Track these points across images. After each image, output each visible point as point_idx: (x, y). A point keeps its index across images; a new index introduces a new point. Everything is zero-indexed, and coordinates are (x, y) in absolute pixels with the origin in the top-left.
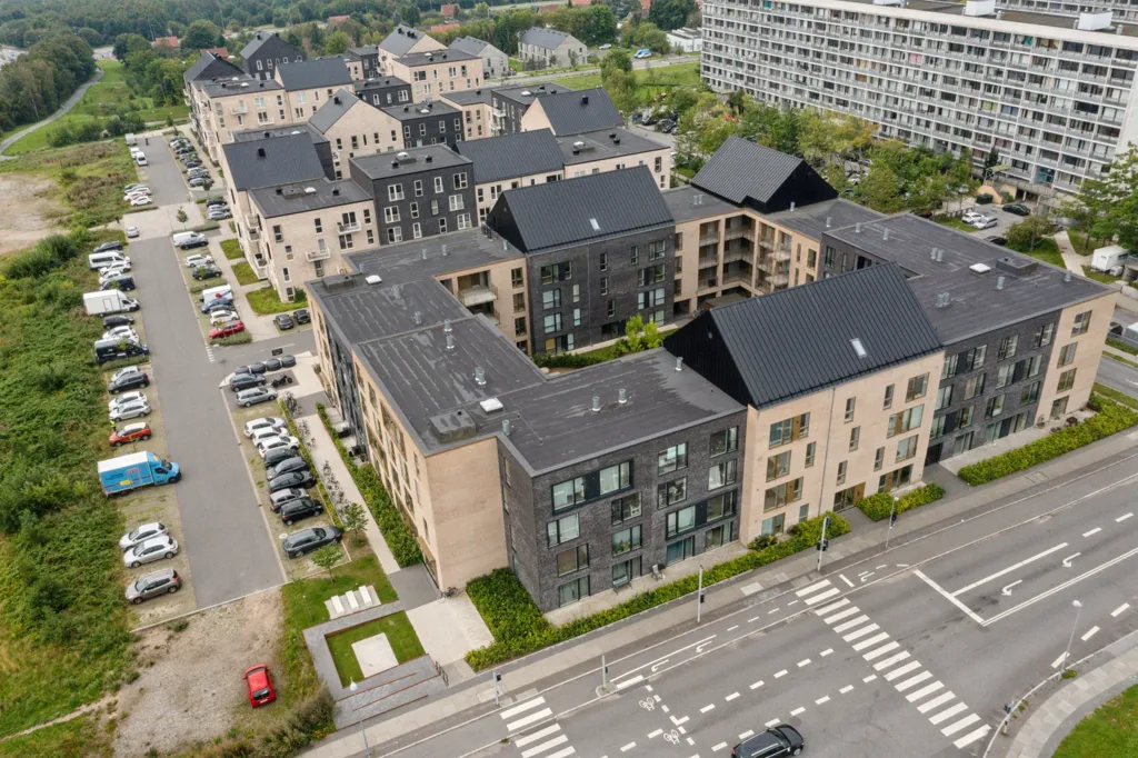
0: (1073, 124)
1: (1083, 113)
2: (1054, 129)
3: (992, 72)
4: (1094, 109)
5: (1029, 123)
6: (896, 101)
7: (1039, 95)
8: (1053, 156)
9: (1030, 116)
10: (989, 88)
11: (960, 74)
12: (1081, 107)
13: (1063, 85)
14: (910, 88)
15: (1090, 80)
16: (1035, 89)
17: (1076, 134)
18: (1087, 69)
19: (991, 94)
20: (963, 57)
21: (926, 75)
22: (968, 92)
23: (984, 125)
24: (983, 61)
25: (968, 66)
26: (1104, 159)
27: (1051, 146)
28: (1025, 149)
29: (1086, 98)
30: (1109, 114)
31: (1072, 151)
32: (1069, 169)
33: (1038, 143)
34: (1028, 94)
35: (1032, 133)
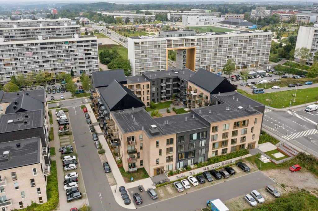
0: (86, 58)
1: (87, 56)
2: (81, 61)
3: (57, 52)
4: (90, 54)
5: (73, 61)
6: (25, 67)
7: (74, 54)
8: (84, 67)
9: (73, 60)
10: (58, 56)
11: (47, 55)
12: (86, 54)
13: (80, 51)
14: (29, 63)
15: (86, 48)
16: (72, 53)
17: (87, 60)
18: (85, 46)
19: (59, 58)
20: (47, 51)
21: (34, 58)
22: (52, 59)
23: (60, 66)
24: (54, 50)
25: (49, 52)
26: (95, 64)
27: (81, 65)
28: (75, 68)
29: (87, 52)
30: (93, 54)
31: (87, 64)
32: (88, 69)
33: (78, 65)
34: (71, 55)
35: (75, 63)
